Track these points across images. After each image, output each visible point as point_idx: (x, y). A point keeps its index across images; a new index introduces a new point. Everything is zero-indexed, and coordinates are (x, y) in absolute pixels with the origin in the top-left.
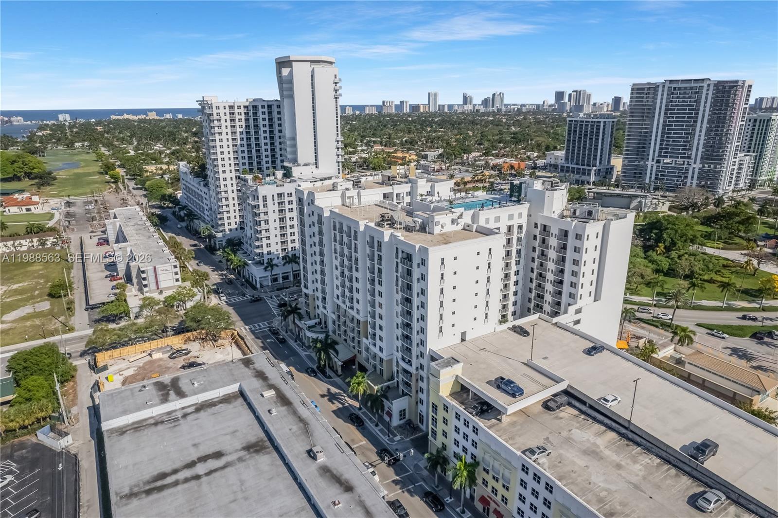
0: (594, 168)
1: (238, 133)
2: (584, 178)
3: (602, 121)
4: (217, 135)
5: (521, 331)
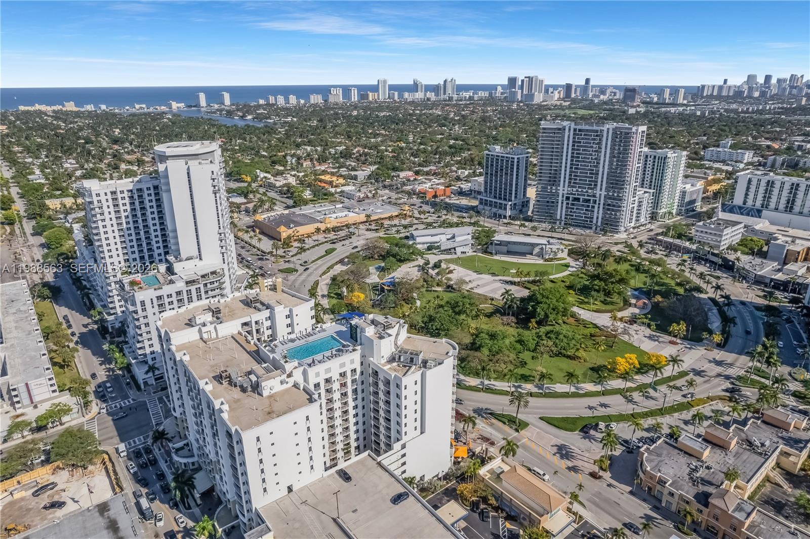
0: (510, 203)
1: (123, 218)
2: (501, 212)
3: (516, 157)
4: (100, 222)
5: (345, 476)
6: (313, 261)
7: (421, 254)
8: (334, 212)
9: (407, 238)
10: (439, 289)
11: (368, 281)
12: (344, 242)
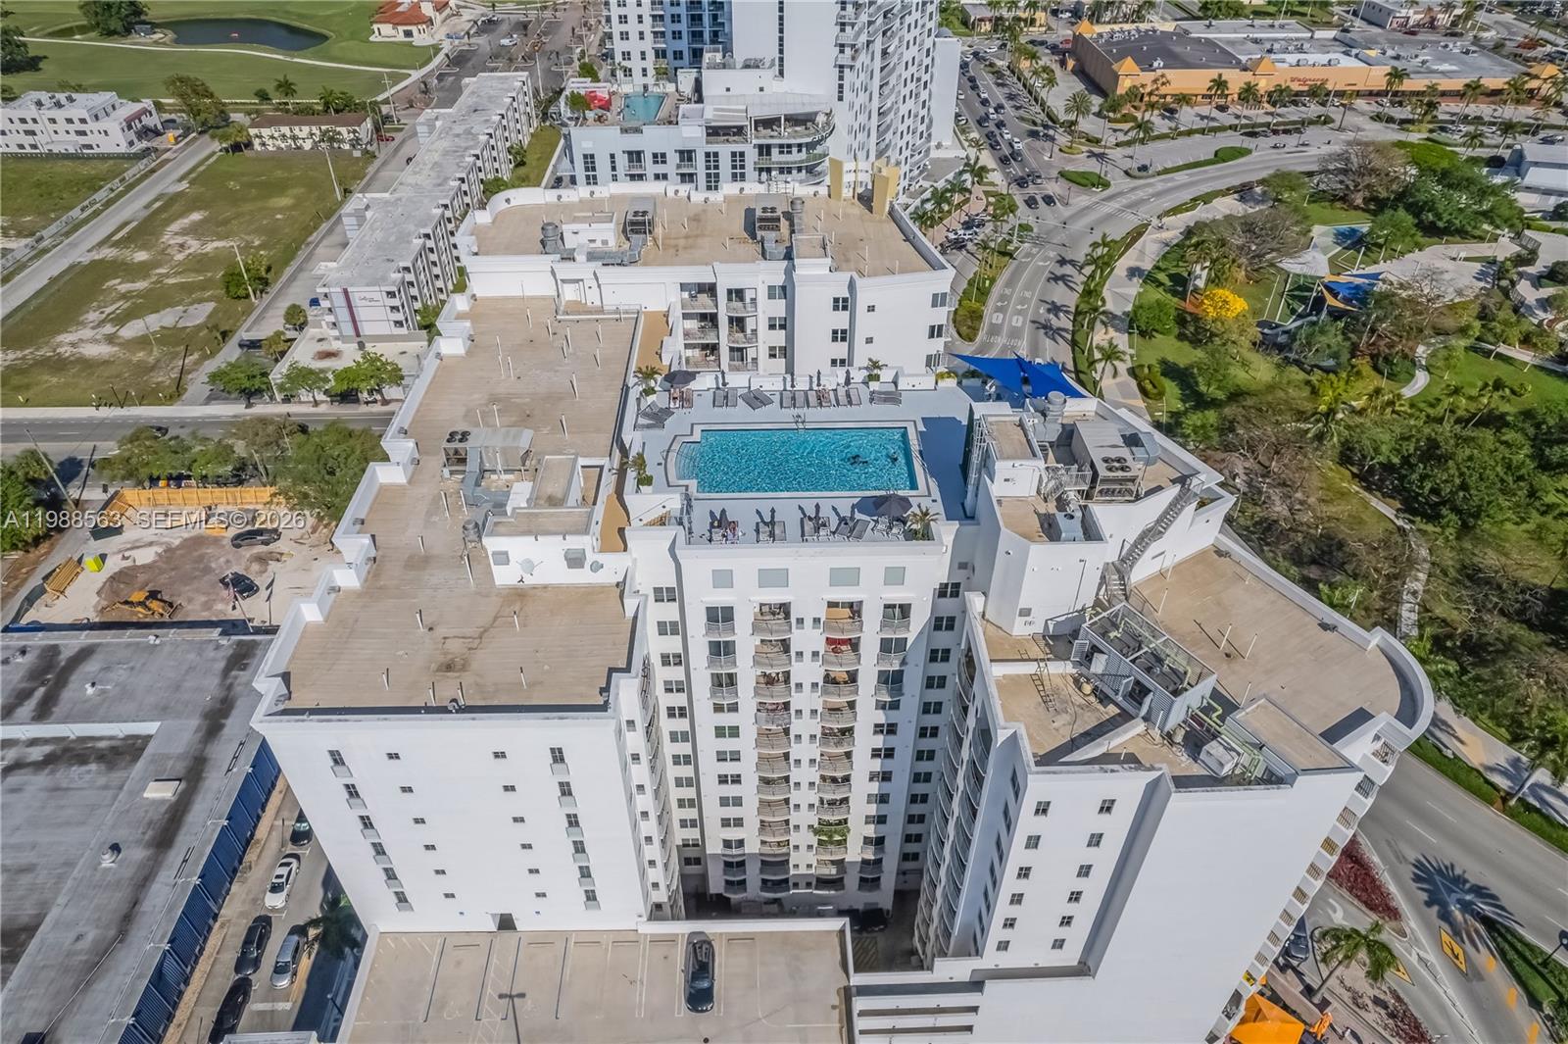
6: (1166, 171)
7: (1519, 222)
8: (1300, 50)
9: (1496, 163)
10: (1524, 356)
11: (1291, 265)
12: (1282, 139)
